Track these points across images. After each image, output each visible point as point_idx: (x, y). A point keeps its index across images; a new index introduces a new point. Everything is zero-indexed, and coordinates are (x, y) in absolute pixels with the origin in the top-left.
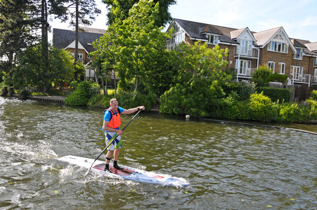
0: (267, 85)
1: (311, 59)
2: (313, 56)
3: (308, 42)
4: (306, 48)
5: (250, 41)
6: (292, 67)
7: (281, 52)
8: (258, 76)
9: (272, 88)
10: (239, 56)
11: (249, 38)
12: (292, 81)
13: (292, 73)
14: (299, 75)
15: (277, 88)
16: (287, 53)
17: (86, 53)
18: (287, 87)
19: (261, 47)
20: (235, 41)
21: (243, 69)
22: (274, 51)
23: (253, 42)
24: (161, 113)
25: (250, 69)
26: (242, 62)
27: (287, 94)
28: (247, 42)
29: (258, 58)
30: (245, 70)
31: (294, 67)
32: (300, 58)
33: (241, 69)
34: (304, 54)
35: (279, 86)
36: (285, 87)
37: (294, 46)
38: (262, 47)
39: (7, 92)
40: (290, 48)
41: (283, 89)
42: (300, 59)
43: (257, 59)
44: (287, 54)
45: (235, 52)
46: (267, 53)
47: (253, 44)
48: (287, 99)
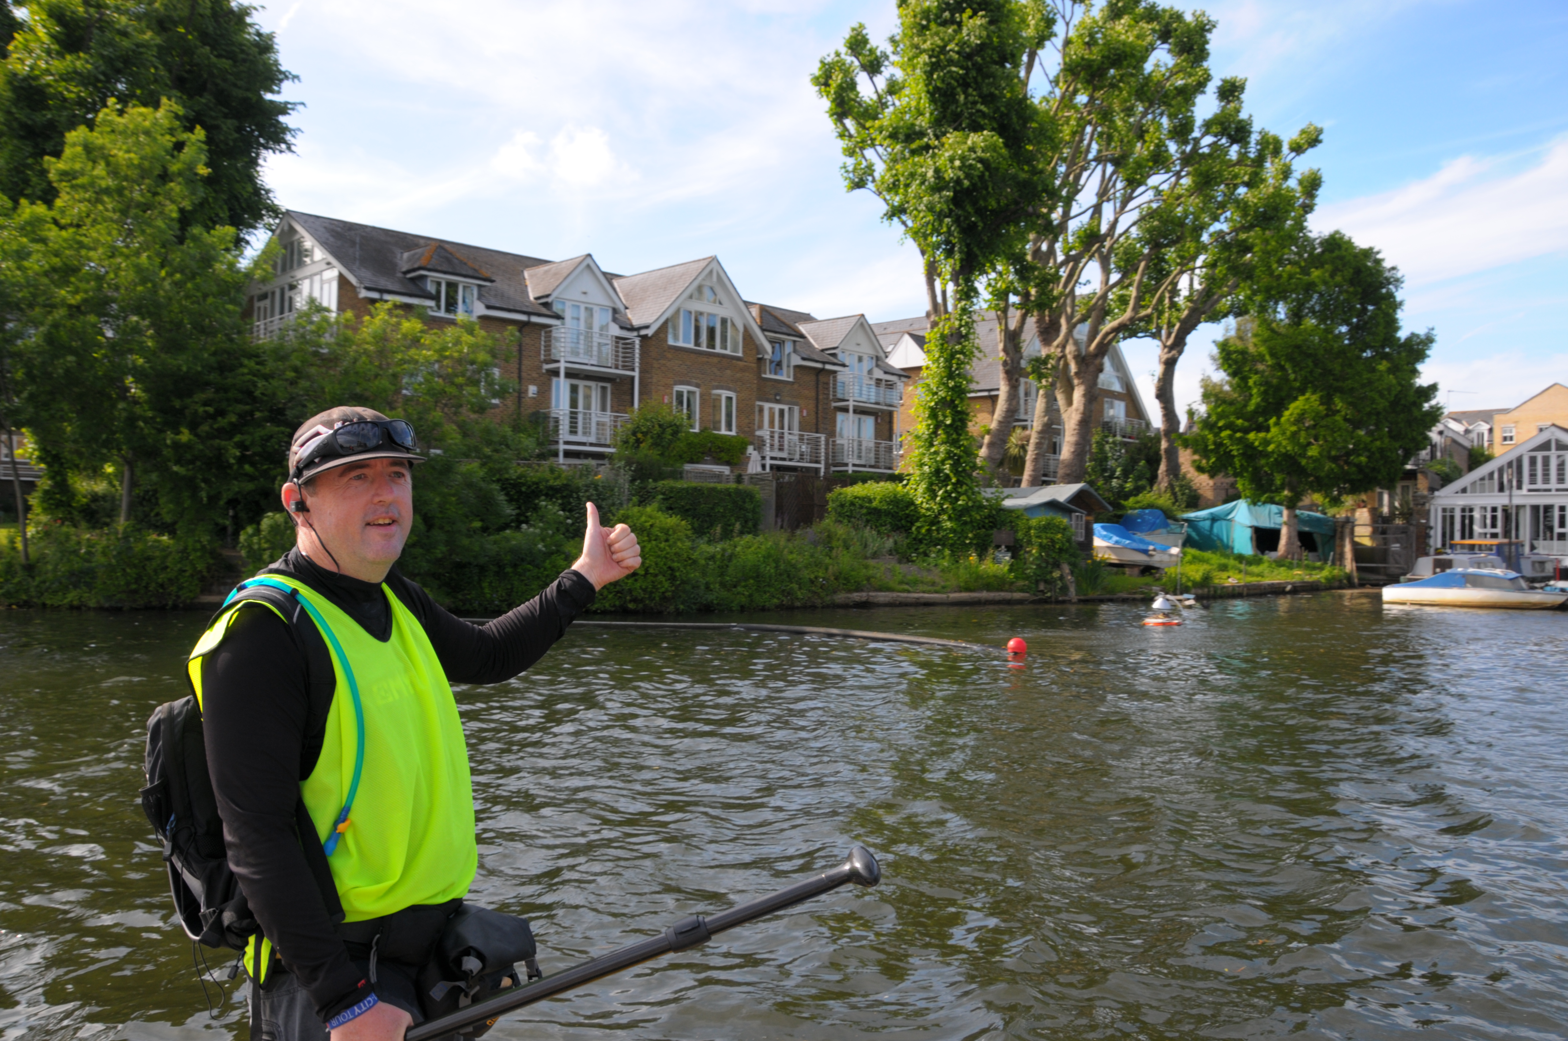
0: (678, 475)
1: (822, 379)
2: (828, 367)
3: (807, 318)
4: (802, 336)
5: (603, 308)
6: (761, 410)
7: (718, 350)
8: (638, 442)
9: (694, 484)
10: (562, 366)
11: (597, 297)
12: (763, 458)
13: (761, 427)
14: (786, 436)
15: (712, 485)
16: (740, 354)
18: (746, 478)
19: (643, 332)
20: (545, 304)
21: (580, 417)
22: (691, 345)
23: (615, 311)
25: (607, 417)
26: (574, 389)
27: (748, 506)
28: (589, 310)
29: (636, 374)
30: (587, 418)
31: (767, 406)
32: (785, 376)
33: (573, 416)
34: (796, 360)
35: (719, 477)
36: (739, 479)
37: (763, 330)
38: (650, 332)
40: (748, 336)
41: (733, 485)
42: (783, 378)
43: (633, 378)
44: (738, 359)
45: (548, 348)
46: (669, 355)
47: (615, 320)
48: (750, 524)
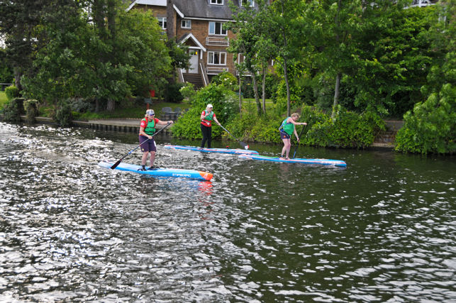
17: (178, 16)
24: (401, 152)
39: (24, 113)
